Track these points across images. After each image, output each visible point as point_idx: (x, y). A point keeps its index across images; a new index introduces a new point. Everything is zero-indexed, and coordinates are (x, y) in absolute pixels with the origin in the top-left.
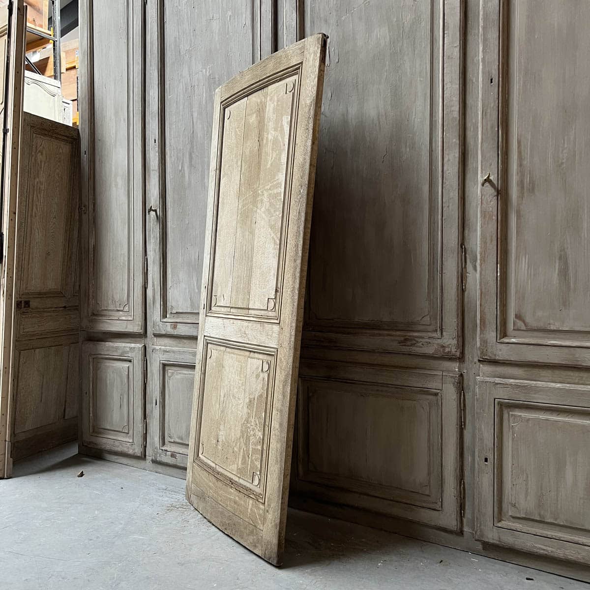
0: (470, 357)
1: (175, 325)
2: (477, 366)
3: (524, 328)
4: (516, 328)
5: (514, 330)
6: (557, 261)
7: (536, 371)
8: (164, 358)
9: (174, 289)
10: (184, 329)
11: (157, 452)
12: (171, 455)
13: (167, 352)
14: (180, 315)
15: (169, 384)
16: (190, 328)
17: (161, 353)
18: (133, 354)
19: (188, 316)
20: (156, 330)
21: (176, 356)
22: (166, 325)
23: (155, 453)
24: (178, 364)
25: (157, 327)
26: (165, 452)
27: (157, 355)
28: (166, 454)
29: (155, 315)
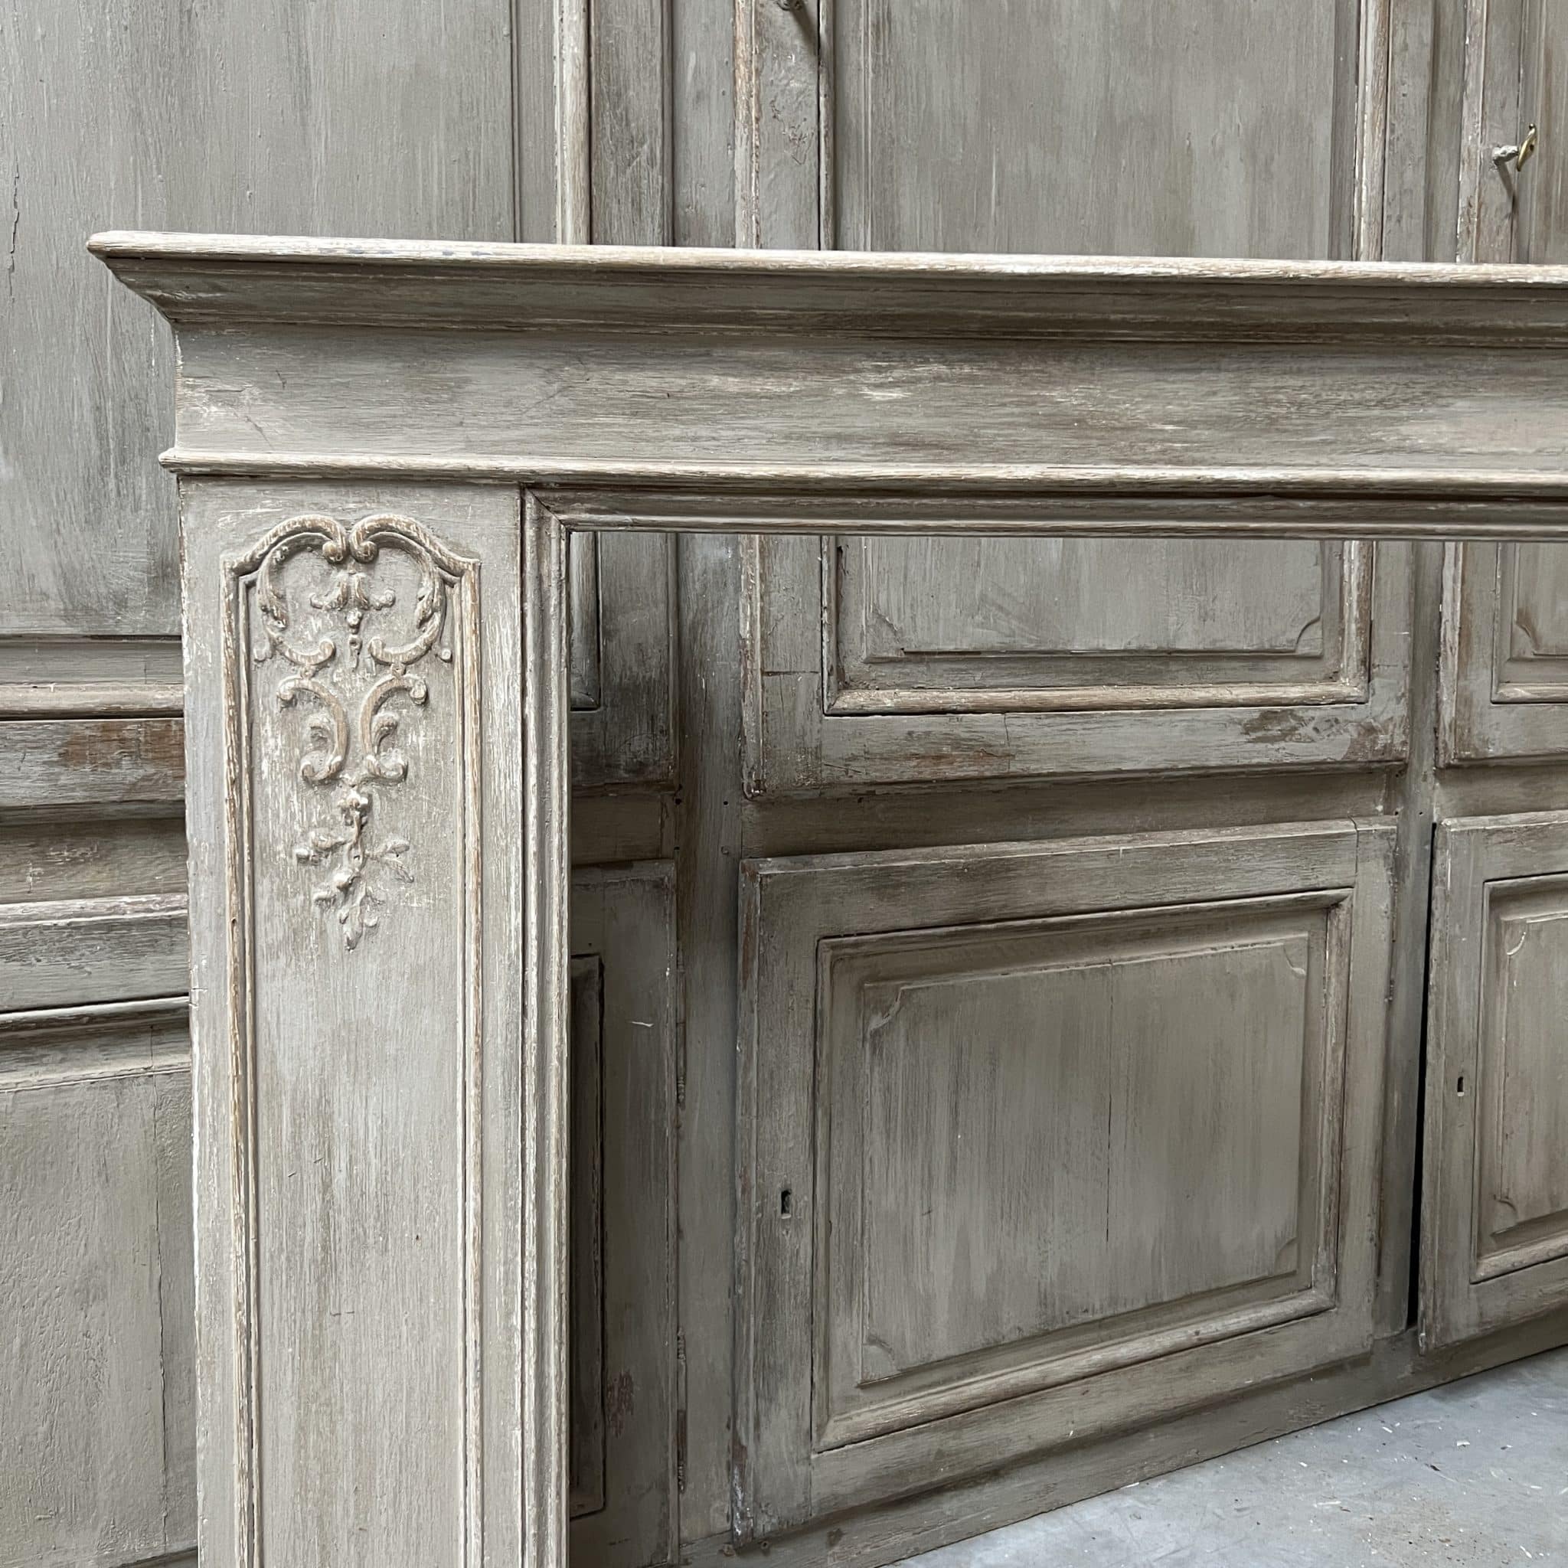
3: (1529, 651)
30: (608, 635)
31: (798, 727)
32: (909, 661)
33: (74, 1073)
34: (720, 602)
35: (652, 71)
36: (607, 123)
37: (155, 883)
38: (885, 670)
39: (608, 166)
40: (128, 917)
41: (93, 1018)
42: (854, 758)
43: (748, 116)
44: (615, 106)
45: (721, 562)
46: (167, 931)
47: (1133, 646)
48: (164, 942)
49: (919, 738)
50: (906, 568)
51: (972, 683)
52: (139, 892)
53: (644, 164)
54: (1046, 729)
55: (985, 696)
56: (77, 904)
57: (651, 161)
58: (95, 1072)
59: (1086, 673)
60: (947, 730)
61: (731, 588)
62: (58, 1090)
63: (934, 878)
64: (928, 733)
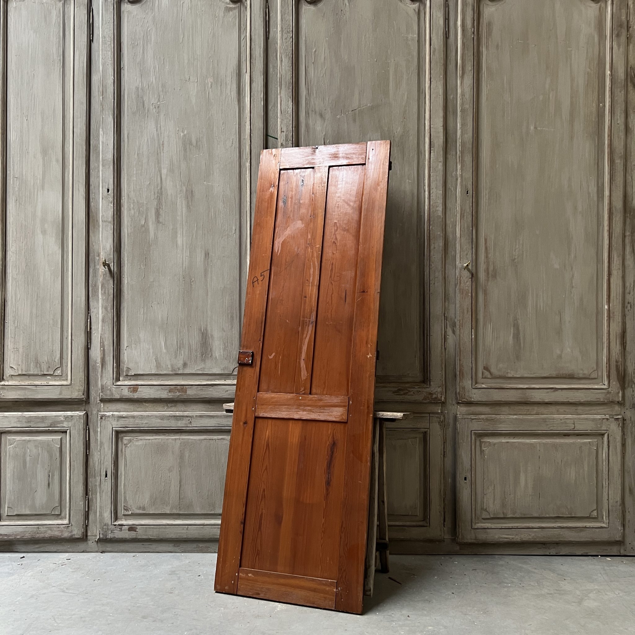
0: (450, 401)
1: (134, 388)
2: (456, 408)
3: (489, 376)
4: (484, 377)
5: (482, 378)
6: (512, 328)
7: (497, 408)
8: (117, 425)
9: (132, 350)
10: (149, 391)
11: (108, 529)
12: (129, 528)
13: (124, 417)
14: (139, 377)
15: (125, 452)
16: (158, 390)
17: (115, 420)
18: (70, 423)
19: (150, 378)
20: (106, 395)
21: (137, 422)
22: (121, 389)
23: (105, 530)
24: (140, 430)
25: (108, 392)
26: (120, 527)
27: (108, 422)
28: (121, 529)
29: (104, 379)
33: (170, 437)
37: (181, 410)
40: (177, 415)
41: (172, 429)
46: (182, 417)
48: (182, 419)
52: (179, 411)
56: (171, 413)
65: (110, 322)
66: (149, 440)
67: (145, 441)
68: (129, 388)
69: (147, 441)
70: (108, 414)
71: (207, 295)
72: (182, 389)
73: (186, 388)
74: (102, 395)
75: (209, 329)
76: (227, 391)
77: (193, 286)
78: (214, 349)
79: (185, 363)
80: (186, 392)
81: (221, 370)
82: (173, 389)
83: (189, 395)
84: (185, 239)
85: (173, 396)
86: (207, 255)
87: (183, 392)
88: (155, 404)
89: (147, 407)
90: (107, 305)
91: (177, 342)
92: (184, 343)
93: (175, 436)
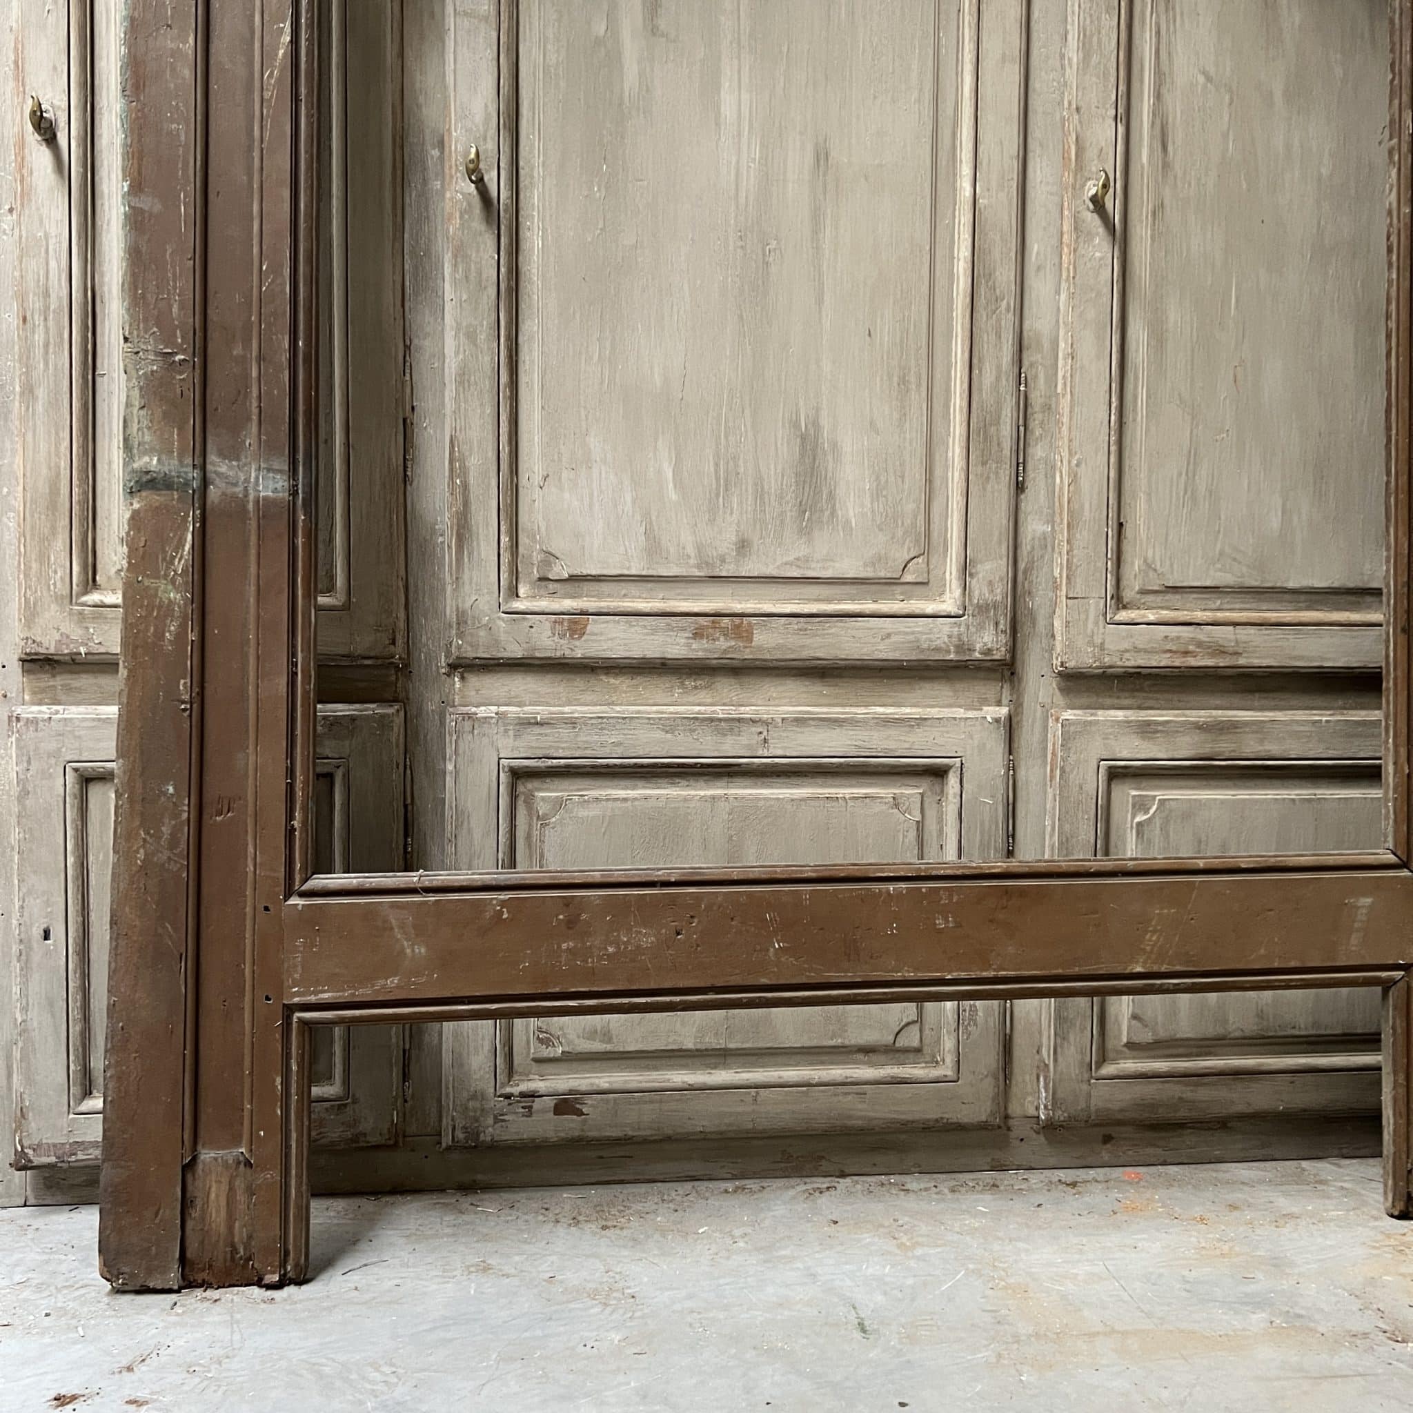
8: (516, 749)
9: (561, 489)
10: (622, 635)
11: (483, 1110)
12: (556, 1105)
13: (537, 723)
14: (587, 587)
15: (542, 842)
16: (654, 631)
17: (506, 731)
18: (347, 743)
19: (624, 588)
20: (475, 646)
21: (582, 738)
22: (527, 624)
23: (471, 1114)
24: (594, 767)
25: (482, 633)
26: (526, 1102)
27: (485, 740)
28: (531, 1107)
29: (467, 587)
30: (971, 575)
31: (1089, 631)
32: (1168, 592)
33: (693, 793)
34: (1042, 556)
35: (1010, 259)
36: (982, 291)
37: (732, 701)
38: (1151, 598)
39: (981, 314)
40: (721, 716)
41: (703, 765)
42: (1127, 651)
43: (1069, 276)
44: (987, 282)
45: (1044, 533)
46: (737, 724)
47: (1336, 585)
48: (736, 729)
49: (1172, 640)
50: (1167, 534)
51: (1213, 606)
52: (724, 705)
53: (1004, 312)
54: (1266, 637)
55: (1220, 615)
56: (697, 708)
57: (1008, 310)
58: (702, 793)
59: (1299, 602)
60: (1191, 636)
61: (1049, 548)
62: (685, 799)
63: (1182, 729)
64: (1178, 638)
65: (487, 384)
66: (625, 800)
67: (610, 804)
68: (555, 622)
69: (618, 804)
70: (482, 711)
71: (820, 301)
72: (738, 627)
73: (750, 624)
74: (459, 647)
75: (825, 422)
76: (889, 636)
77: (773, 269)
78: (841, 491)
79: (743, 541)
80: (750, 639)
81: (865, 565)
82: (702, 628)
83: (760, 649)
84: (745, 96)
85: (705, 650)
86: (822, 157)
87: (739, 637)
88: (639, 680)
89: (615, 689)
90: (475, 323)
91: (717, 465)
92: (742, 470)
93: (709, 788)
